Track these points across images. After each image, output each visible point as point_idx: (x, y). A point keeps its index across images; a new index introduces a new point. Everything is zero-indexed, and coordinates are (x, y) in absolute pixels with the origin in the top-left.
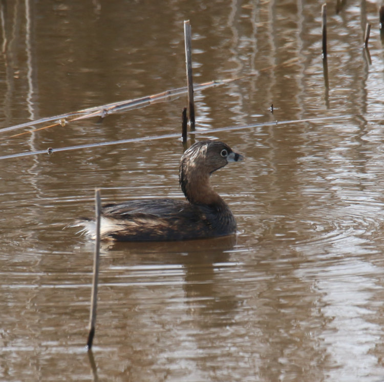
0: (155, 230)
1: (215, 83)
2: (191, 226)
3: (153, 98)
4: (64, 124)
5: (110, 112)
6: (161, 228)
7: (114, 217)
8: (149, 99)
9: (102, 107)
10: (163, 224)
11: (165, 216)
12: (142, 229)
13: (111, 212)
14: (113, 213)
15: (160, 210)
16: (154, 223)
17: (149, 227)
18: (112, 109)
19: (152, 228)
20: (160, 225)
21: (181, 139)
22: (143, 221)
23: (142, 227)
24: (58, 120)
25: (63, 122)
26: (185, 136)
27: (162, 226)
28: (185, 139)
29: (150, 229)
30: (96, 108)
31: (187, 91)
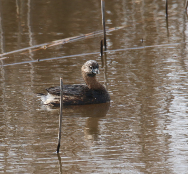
0: (73, 101)
1: (116, 28)
2: (89, 100)
3: (87, 35)
4: (45, 49)
5: (67, 42)
6: (76, 100)
7: (54, 93)
8: (85, 36)
9: (63, 40)
10: (77, 98)
11: (77, 94)
12: (67, 101)
13: (52, 91)
14: (53, 91)
15: (75, 91)
16: (72, 98)
17: (70, 100)
18: (68, 41)
19: (72, 100)
20: (75, 99)
21: (100, 55)
22: (68, 97)
23: (67, 100)
24: (43, 46)
25: (45, 47)
26: (102, 53)
27: (76, 99)
28: (102, 55)
29: (71, 100)
30: (60, 40)
31: (103, 32)
